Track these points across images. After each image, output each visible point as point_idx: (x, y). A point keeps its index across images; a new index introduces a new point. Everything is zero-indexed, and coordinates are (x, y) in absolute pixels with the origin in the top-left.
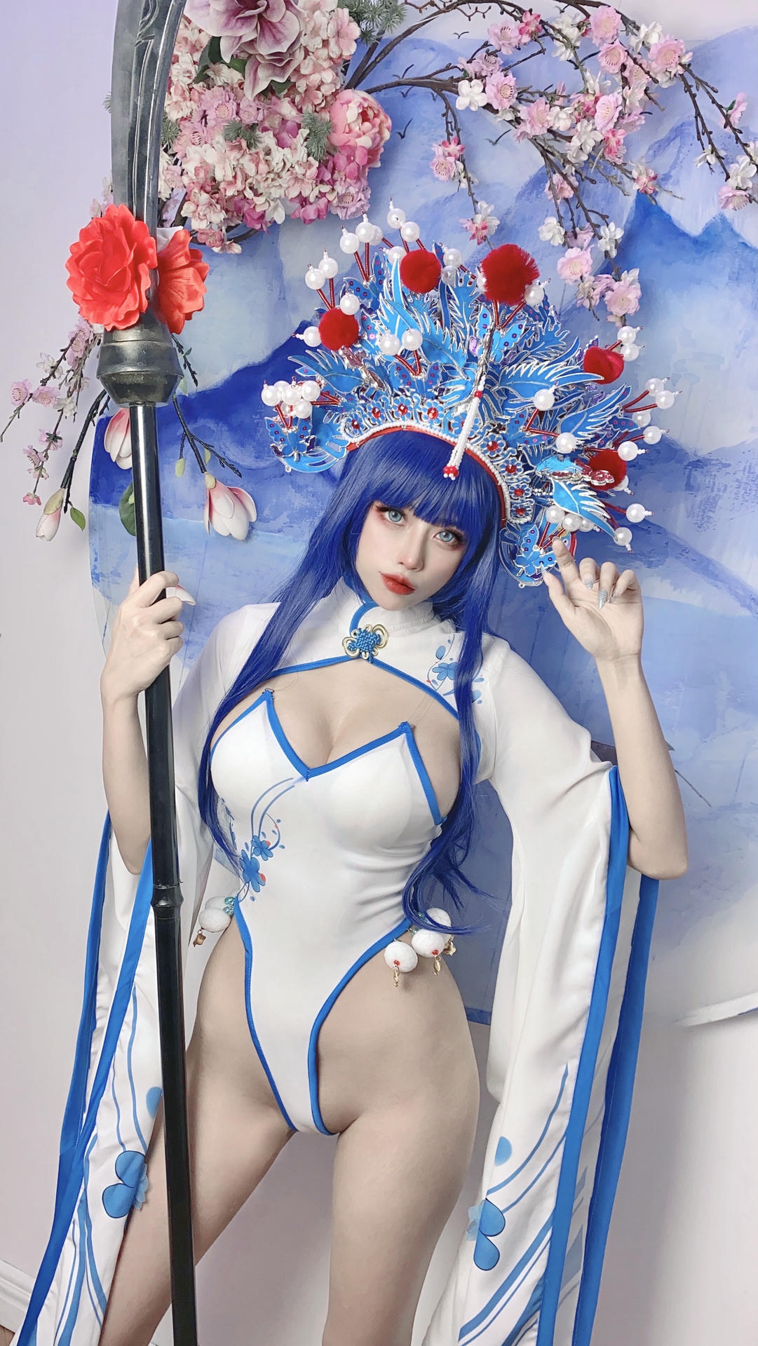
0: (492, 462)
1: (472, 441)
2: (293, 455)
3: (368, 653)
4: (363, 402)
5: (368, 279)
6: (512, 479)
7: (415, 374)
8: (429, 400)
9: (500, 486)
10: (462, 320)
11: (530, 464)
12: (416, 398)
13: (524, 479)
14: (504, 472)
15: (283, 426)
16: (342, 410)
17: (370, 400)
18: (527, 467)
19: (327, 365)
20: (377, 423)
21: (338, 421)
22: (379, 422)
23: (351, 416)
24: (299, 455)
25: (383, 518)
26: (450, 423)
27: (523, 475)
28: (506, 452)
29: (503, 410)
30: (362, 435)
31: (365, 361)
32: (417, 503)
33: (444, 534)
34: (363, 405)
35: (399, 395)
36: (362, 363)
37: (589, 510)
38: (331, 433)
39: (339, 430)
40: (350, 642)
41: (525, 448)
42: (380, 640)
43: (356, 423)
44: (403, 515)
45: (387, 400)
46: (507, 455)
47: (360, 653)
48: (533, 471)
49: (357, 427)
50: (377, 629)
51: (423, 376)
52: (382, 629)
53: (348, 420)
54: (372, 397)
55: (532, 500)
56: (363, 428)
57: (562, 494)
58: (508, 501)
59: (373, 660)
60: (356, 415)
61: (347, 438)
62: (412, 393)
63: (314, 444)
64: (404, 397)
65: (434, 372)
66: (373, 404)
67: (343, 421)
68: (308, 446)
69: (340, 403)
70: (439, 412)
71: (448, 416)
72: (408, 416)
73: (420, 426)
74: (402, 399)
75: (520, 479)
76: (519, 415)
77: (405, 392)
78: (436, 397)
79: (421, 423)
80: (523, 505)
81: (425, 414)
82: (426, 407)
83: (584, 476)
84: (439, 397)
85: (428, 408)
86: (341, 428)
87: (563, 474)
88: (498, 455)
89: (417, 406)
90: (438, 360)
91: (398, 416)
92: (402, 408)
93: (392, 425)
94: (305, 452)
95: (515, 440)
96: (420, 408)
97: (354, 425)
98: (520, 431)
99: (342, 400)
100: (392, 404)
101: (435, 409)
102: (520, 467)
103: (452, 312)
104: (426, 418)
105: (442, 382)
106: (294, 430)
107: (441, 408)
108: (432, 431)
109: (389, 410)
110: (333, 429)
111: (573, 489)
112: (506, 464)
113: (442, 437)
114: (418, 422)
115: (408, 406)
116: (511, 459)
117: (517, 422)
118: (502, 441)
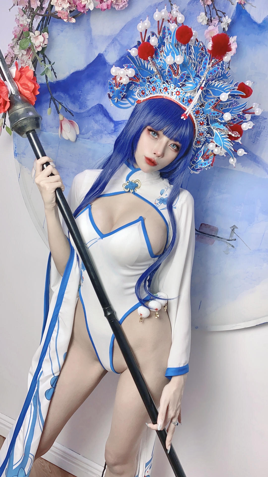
0: (195, 119)
2: (115, 99)
3: (133, 190)
4: (149, 83)
5: (160, 34)
6: (201, 128)
7: (175, 76)
8: (177, 88)
9: (195, 130)
11: (210, 123)
12: (172, 85)
13: (205, 129)
14: (198, 124)
15: (115, 86)
16: (138, 85)
18: (208, 124)
19: (139, 64)
21: (135, 90)
22: (153, 92)
23: (142, 89)
24: (118, 100)
25: (149, 134)
26: (184, 98)
27: (205, 127)
28: (202, 116)
29: (204, 98)
30: (145, 97)
33: (173, 145)
34: (148, 85)
35: (165, 83)
37: (226, 146)
38: (131, 94)
40: (126, 185)
41: (209, 116)
42: (138, 186)
43: (143, 92)
45: (160, 84)
47: (130, 190)
48: (210, 126)
49: (144, 93)
50: (136, 182)
51: (178, 77)
52: (139, 181)
53: (140, 90)
54: (153, 82)
55: (205, 138)
56: (146, 94)
57: (217, 138)
58: (196, 137)
59: (134, 193)
60: (144, 88)
61: (138, 98)
62: (171, 84)
64: (167, 84)
65: (183, 76)
66: (153, 85)
67: (138, 90)
68: (122, 97)
69: (139, 82)
70: (181, 93)
71: (184, 96)
72: (167, 92)
73: (171, 98)
74: (166, 85)
75: (204, 128)
76: (211, 101)
77: (168, 83)
78: (180, 87)
79: (172, 96)
80: (201, 140)
81: (174, 93)
82: (176, 90)
83: (229, 132)
84: (181, 87)
85: (176, 91)
86: (136, 93)
87: (221, 130)
88: (198, 116)
89: (172, 89)
90: (186, 72)
91: (163, 91)
92: (166, 89)
93: (159, 95)
94: (121, 99)
95: (207, 112)
96: (173, 90)
97: (142, 93)
98: (210, 108)
99: (141, 81)
100: (161, 86)
101: (179, 92)
102: (206, 123)
103: (191, 55)
104: (175, 95)
105: (185, 81)
106: (119, 88)
107: (182, 92)
108: (176, 100)
109: (159, 88)
110: (132, 93)
111: (222, 137)
112: (200, 121)
113: (179, 104)
114: (171, 96)
115: (168, 88)
116: (203, 119)
117: (210, 104)
118: (202, 111)
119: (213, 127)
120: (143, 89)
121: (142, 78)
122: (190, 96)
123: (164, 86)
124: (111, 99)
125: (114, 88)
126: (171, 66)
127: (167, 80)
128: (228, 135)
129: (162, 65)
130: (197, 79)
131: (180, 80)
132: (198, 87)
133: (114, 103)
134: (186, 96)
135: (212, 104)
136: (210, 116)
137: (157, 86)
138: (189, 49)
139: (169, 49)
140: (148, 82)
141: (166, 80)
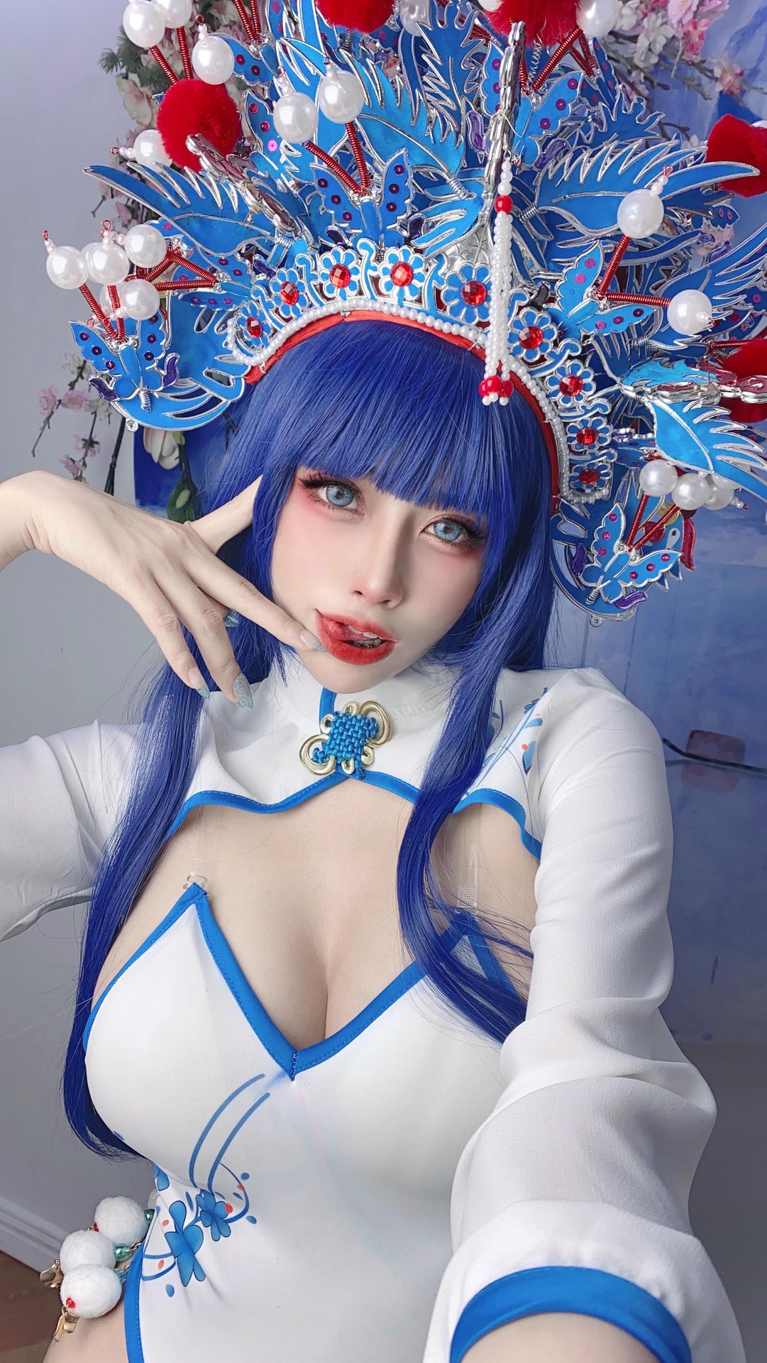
0: (531, 373)
2: (138, 396)
3: (352, 762)
4: (262, 277)
5: (257, 38)
6: (572, 409)
7: (359, 192)
8: (392, 251)
9: (549, 424)
11: (611, 374)
12: (364, 246)
13: (596, 406)
14: (555, 394)
15: (108, 337)
16: (227, 301)
18: (603, 381)
19: (175, 195)
20: (292, 314)
21: (224, 327)
22: (297, 311)
25: (316, 503)
26: (438, 292)
27: (592, 400)
28: (558, 351)
33: (443, 525)
34: (263, 285)
35: (330, 249)
37: (732, 460)
38: (211, 351)
39: (226, 344)
40: (318, 744)
41: (596, 338)
43: (254, 324)
45: (307, 263)
46: (562, 355)
49: (257, 331)
50: (369, 711)
51: (374, 195)
52: (377, 708)
53: (240, 321)
55: (612, 451)
56: (268, 332)
57: (675, 435)
58: (565, 457)
60: (252, 307)
62: (355, 242)
63: (173, 373)
64: (340, 249)
65: (396, 179)
66: (282, 276)
67: (231, 325)
68: (165, 377)
69: (218, 285)
70: (416, 271)
71: (434, 277)
72: (352, 289)
73: (379, 307)
74: (337, 255)
75: (589, 408)
76: (584, 264)
77: (341, 240)
78: (407, 241)
79: (380, 299)
80: (594, 464)
81: (385, 279)
82: (387, 264)
83: (724, 387)
84: (412, 242)
85: (390, 266)
86: (229, 338)
87: (679, 388)
88: (542, 356)
89: (368, 266)
90: (404, 151)
92: (339, 273)
93: (321, 313)
94: (161, 388)
95: (576, 322)
96: (375, 269)
97: (251, 328)
98: (586, 301)
99: (223, 276)
100: (319, 269)
101: (406, 267)
102: (589, 380)
104: (389, 287)
105: (415, 205)
106: (130, 341)
107: (419, 263)
108: (403, 313)
109: (312, 283)
110: (210, 344)
111: (696, 421)
112: (559, 376)
113: (424, 324)
114: (373, 298)
115: (350, 267)
116: (569, 364)
117: (580, 281)
118: (549, 325)
119: (631, 388)
120: (248, 309)
121: (223, 263)
122: (466, 270)
123: (327, 262)
124: (119, 402)
125: (107, 348)
127: (333, 227)
128: (724, 403)
131: (391, 207)
132: (486, 206)
133: (135, 413)
134: (444, 275)
135: (593, 276)
136: (602, 339)
137: (301, 277)
140: (257, 273)
141: (329, 232)
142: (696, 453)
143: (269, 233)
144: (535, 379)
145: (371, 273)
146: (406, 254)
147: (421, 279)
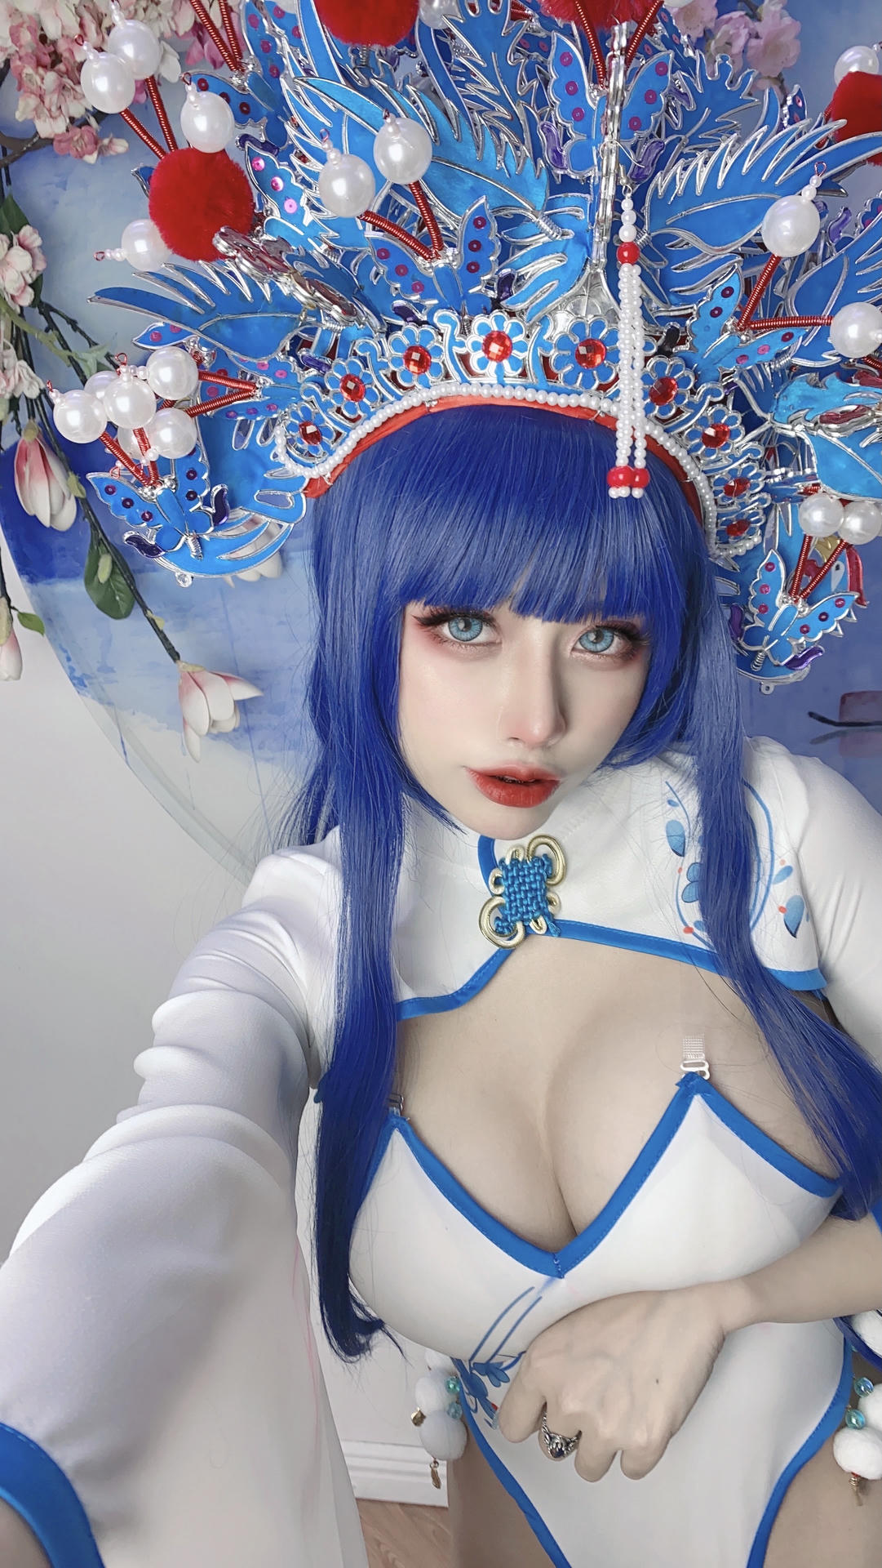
0: (666, 431)
1: (612, 390)
2: (185, 544)
3: (541, 920)
4: (313, 372)
5: (238, 66)
6: (717, 460)
7: (429, 258)
8: (479, 319)
9: (691, 483)
10: (501, 99)
11: (759, 413)
12: (444, 319)
13: (745, 453)
14: (697, 447)
15: (139, 485)
16: (270, 407)
17: (328, 361)
18: (751, 422)
19: (196, 299)
20: (360, 412)
21: (266, 435)
22: (366, 409)
23: (295, 415)
24: (199, 540)
25: (439, 640)
26: (546, 360)
27: (743, 442)
28: (697, 398)
29: (667, 293)
30: (331, 453)
31: (291, 259)
32: (519, 587)
33: (592, 637)
34: (314, 380)
35: (400, 328)
36: (287, 263)
38: (259, 470)
39: (275, 456)
40: (495, 912)
41: (741, 376)
42: (552, 867)
43: (310, 429)
44: (488, 621)
45: (371, 349)
46: (702, 404)
48: (766, 426)
49: (316, 436)
50: (538, 846)
51: (450, 257)
52: (547, 841)
53: (290, 427)
54: (332, 355)
55: (765, 495)
56: (329, 437)
58: (712, 510)
60: (305, 410)
61: (299, 470)
62: (431, 314)
63: (223, 508)
64: (411, 326)
65: (476, 235)
66: (340, 369)
67: (279, 435)
68: (214, 515)
69: (259, 393)
70: (515, 340)
71: (539, 343)
72: (436, 373)
73: (474, 390)
74: (409, 334)
75: (738, 454)
76: (718, 294)
77: (412, 315)
78: (496, 304)
79: (474, 380)
80: (743, 514)
81: (477, 356)
82: (476, 337)
84: (503, 303)
85: (481, 339)
86: (278, 449)
87: (846, 416)
88: (678, 409)
89: (452, 343)
90: (482, 201)
91: (409, 380)
92: (416, 356)
93: (398, 407)
94: (212, 529)
95: (714, 361)
96: (462, 345)
97: (305, 436)
98: (726, 335)
99: (262, 382)
100: (387, 354)
101: (501, 338)
102: (737, 424)
103: (468, 86)
104: (483, 364)
105: (502, 259)
106: (167, 483)
107: (517, 329)
108: (507, 393)
109: (382, 373)
110: (259, 459)
111: (864, 444)
112: (699, 428)
113: (535, 402)
114: (464, 380)
115: (429, 347)
116: (711, 411)
117: (716, 312)
118: (684, 372)
119: (786, 423)
120: (300, 412)
121: (262, 366)
122: (577, 328)
123: (397, 344)
124: (164, 556)
125: (140, 497)
126: (385, 216)
127: (399, 303)
129: (332, 233)
130: (571, 205)
131: (473, 268)
132: (599, 253)
133: (186, 565)
134: (550, 338)
135: (731, 304)
136: (747, 376)
137: (366, 366)
138: (447, 56)
139: (322, 119)
140: (306, 369)
141: (395, 309)
142: (869, 482)
143: (314, 319)
144: (673, 436)
145: (457, 350)
146: (499, 320)
147: (523, 347)
